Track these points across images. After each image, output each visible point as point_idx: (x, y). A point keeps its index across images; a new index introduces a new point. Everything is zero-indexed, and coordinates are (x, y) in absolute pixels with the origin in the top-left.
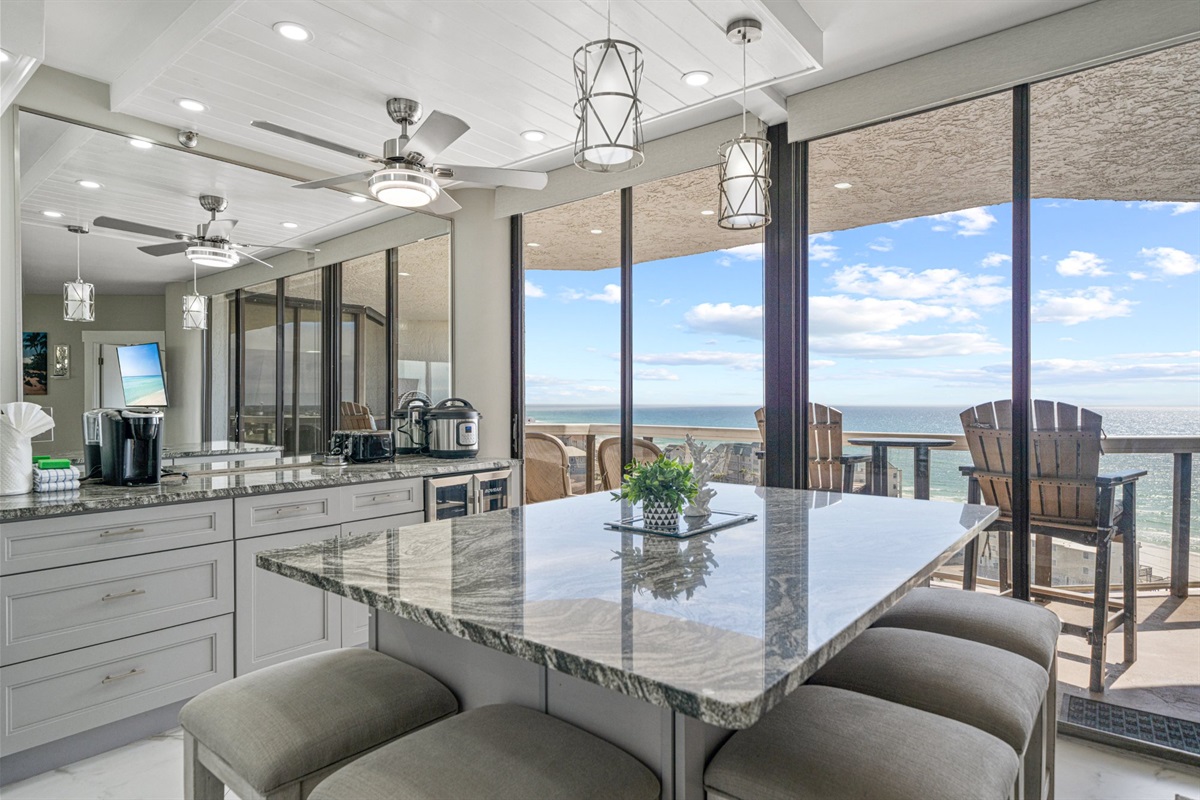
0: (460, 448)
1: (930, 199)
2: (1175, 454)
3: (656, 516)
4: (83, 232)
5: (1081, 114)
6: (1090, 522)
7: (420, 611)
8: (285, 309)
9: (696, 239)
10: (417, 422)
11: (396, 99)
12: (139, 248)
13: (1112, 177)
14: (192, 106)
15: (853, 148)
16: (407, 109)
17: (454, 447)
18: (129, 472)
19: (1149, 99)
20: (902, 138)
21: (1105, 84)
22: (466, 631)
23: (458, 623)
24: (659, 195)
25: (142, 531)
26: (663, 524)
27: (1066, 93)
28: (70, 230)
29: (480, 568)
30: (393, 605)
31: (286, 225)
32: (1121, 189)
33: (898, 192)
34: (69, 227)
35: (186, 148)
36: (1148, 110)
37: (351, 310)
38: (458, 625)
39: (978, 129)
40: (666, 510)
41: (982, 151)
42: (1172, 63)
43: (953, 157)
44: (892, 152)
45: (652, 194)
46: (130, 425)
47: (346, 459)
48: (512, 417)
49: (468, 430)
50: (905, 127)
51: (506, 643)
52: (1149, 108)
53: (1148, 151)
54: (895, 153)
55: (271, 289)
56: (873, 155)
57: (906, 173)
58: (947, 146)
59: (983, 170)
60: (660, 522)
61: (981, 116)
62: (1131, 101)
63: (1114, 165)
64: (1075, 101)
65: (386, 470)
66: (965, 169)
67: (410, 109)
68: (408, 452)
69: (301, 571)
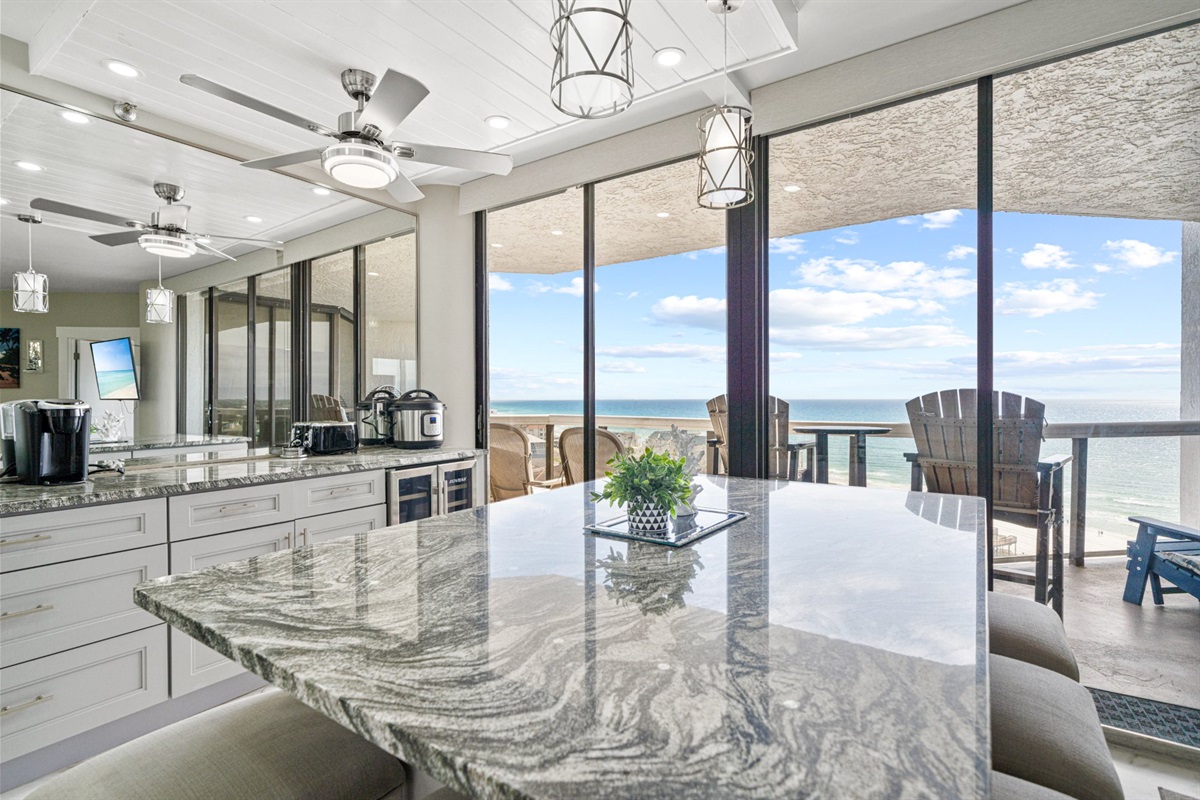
0: (425, 439)
1: (863, 208)
2: (1074, 440)
3: (644, 519)
4: (35, 222)
5: (1019, 121)
6: (1028, 504)
7: (332, 700)
8: (256, 308)
9: (647, 245)
10: (382, 413)
11: (351, 70)
12: (91, 237)
13: (1026, 189)
14: (123, 70)
15: (804, 151)
16: (364, 82)
17: (418, 438)
18: (46, 468)
19: (1084, 106)
20: (851, 142)
21: (1050, 87)
22: (400, 746)
23: (388, 731)
24: (617, 197)
25: (50, 537)
26: (652, 528)
27: (1012, 97)
28: (20, 219)
29: (433, 606)
30: (295, 684)
31: (250, 219)
32: (1030, 202)
33: (837, 199)
34: (19, 215)
35: (124, 122)
36: (1078, 119)
37: (327, 310)
38: (388, 733)
39: (922, 133)
40: (655, 512)
41: (920, 158)
42: (1117, 65)
43: (894, 164)
44: (840, 156)
45: (611, 196)
46: (47, 418)
47: (306, 451)
48: (477, 408)
49: (433, 421)
50: (857, 130)
51: (463, 780)
52: (1081, 116)
53: (1066, 163)
54: (842, 157)
55: (242, 288)
56: (822, 159)
57: (848, 180)
58: (891, 152)
59: (916, 179)
60: (648, 526)
61: (929, 119)
62: (1067, 107)
63: (1032, 177)
64: (1017, 106)
65: (344, 463)
66: (902, 176)
67: (367, 82)
68: (372, 443)
69: (182, 617)
